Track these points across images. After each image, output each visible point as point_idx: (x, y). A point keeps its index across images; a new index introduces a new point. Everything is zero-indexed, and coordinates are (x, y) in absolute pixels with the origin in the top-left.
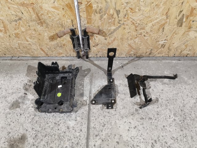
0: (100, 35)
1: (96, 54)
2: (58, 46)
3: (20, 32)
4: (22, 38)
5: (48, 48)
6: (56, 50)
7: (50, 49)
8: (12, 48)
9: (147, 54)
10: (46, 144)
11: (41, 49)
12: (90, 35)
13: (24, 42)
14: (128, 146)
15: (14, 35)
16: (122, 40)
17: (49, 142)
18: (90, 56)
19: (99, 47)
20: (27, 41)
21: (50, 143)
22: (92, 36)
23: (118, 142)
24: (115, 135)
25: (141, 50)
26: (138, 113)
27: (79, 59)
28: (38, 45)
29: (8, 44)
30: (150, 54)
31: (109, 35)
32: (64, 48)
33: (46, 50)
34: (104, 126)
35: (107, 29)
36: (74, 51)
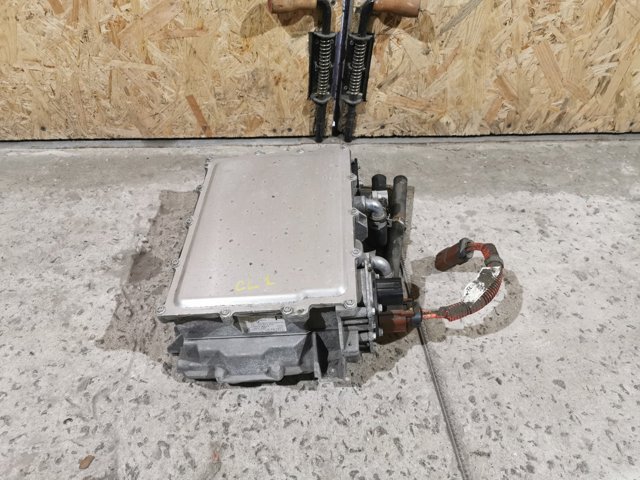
0: (410, 32)
1: (381, 122)
2: (255, 82)
3: (129, 18)
4: (133, 43)
5: (215, 95)
6: (244, 104)
7: (225, 99)
8: (82, 92)
9: (548, 121)
10: (263, 411)
11: (191, 99)
12: (377, 32)
13: (135, 66)
14: (603, 391)
15: (104, 30)
16: (480, 58)
17: (275, 401)
18: (359, 131)
19: (397, 87)
20: (148, 61)
21: (283, 404)
22: (385, 36)
24: (539, 359)
25: (532, 101)
26: (592, 285)
28: (184, 80)
29: (69, 75)
30: (559, 120)
31: (442, 31)
32: (275, 97)
33: (207, 102)
34: (481, 331)
35: (441, 6)
36: (305, 111)
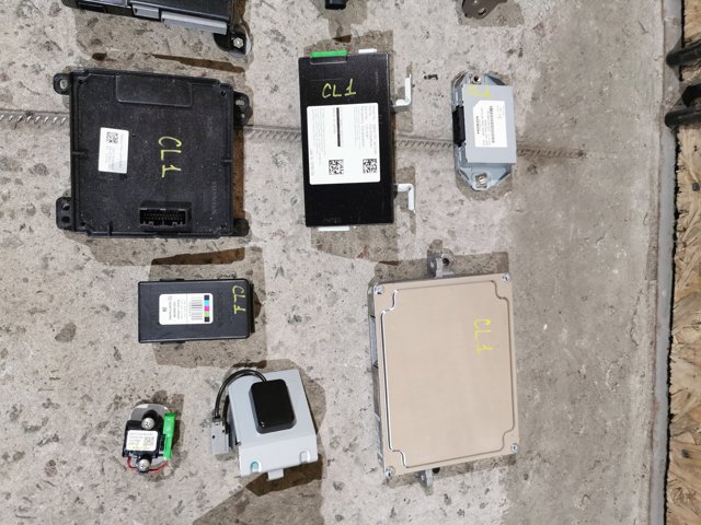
14: (48, 404)
23: (68, 333)
27: (662, 60)
